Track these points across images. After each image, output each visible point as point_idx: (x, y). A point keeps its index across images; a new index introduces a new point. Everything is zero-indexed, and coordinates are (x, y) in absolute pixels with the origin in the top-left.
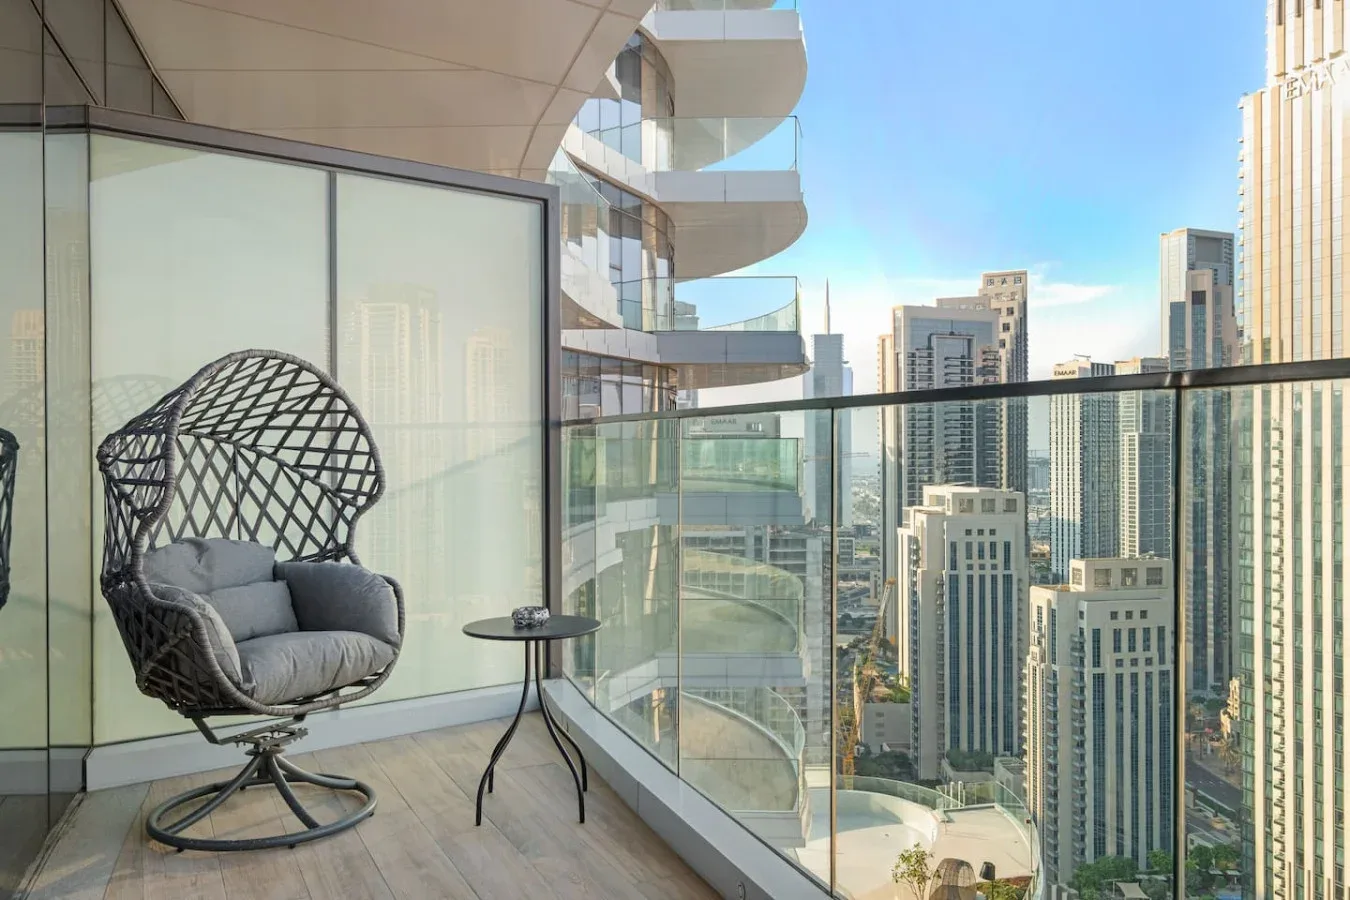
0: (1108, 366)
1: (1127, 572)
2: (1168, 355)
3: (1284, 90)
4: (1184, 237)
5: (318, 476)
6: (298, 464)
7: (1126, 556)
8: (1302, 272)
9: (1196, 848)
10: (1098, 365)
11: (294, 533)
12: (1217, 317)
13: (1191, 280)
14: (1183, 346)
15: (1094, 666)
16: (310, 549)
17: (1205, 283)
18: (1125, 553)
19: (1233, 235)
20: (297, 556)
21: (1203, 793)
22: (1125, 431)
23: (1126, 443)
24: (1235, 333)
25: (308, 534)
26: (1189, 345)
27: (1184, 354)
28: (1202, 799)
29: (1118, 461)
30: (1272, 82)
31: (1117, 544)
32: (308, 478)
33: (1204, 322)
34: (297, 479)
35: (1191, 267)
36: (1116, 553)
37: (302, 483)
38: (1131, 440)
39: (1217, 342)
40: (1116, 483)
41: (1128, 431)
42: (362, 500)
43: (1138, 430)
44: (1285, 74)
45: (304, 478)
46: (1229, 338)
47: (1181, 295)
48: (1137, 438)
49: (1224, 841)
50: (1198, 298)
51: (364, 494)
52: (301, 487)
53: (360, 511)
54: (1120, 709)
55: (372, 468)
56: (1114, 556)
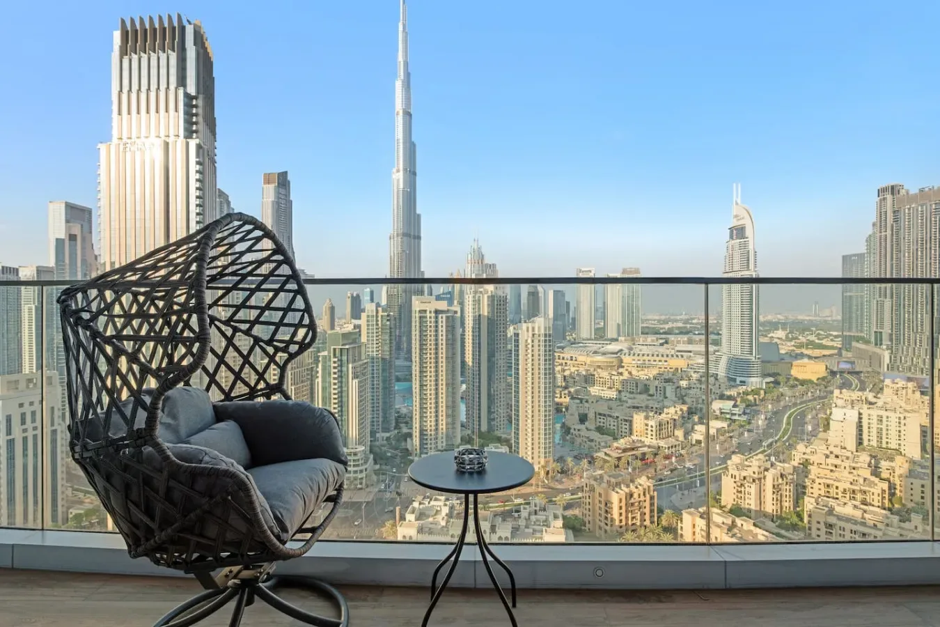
0: (14, 268)
1: (30, 381)
2: (54, 265)
3: (122, 147)
4: (64, 205)
5: (250, 329)
6: (231, 319)
7: (27, 372)
8: (131, 233)
9: (74, 516)
10: (7, 267)
11: (224, 377)
12: (83, 248)
13: (68, 229)
14: (64, 262)
15: (7, 435)
16: (240, 389)
17: (76, 230)
18: (26, 370)
19: (91, 209)
20: (228, 396)
21: (77, 487)
22: (25, 304)
23: (26, 310)
24: (94, 258)
25: (238, 376)
26: (67, 261)
27: (64, 265)
28: (77, 490)
29: (21, 321)
30: (115, 140)
31: (20, 365)
32: (241, 331)
33: (76, 250)
34: (229, 332)
35: (67, 221)
36: (20, 371)
37: (233, 335)
38: (30, 309)
39: (84, 261)
40: (19, 334)
41: (28, 304)
42: (294, 348)
43: (34, 303)
44: (121, 139)
45: (236, 330)
46: (90, 260)
47: (62, 235)
48: (34, 308)
49: (91, 506)
50: (72, 238)
51: (296, 343)
52: (233, 339)
53: (292, 356)
54: (25, 455)
55: (306, 321)
56: (19, 372)
